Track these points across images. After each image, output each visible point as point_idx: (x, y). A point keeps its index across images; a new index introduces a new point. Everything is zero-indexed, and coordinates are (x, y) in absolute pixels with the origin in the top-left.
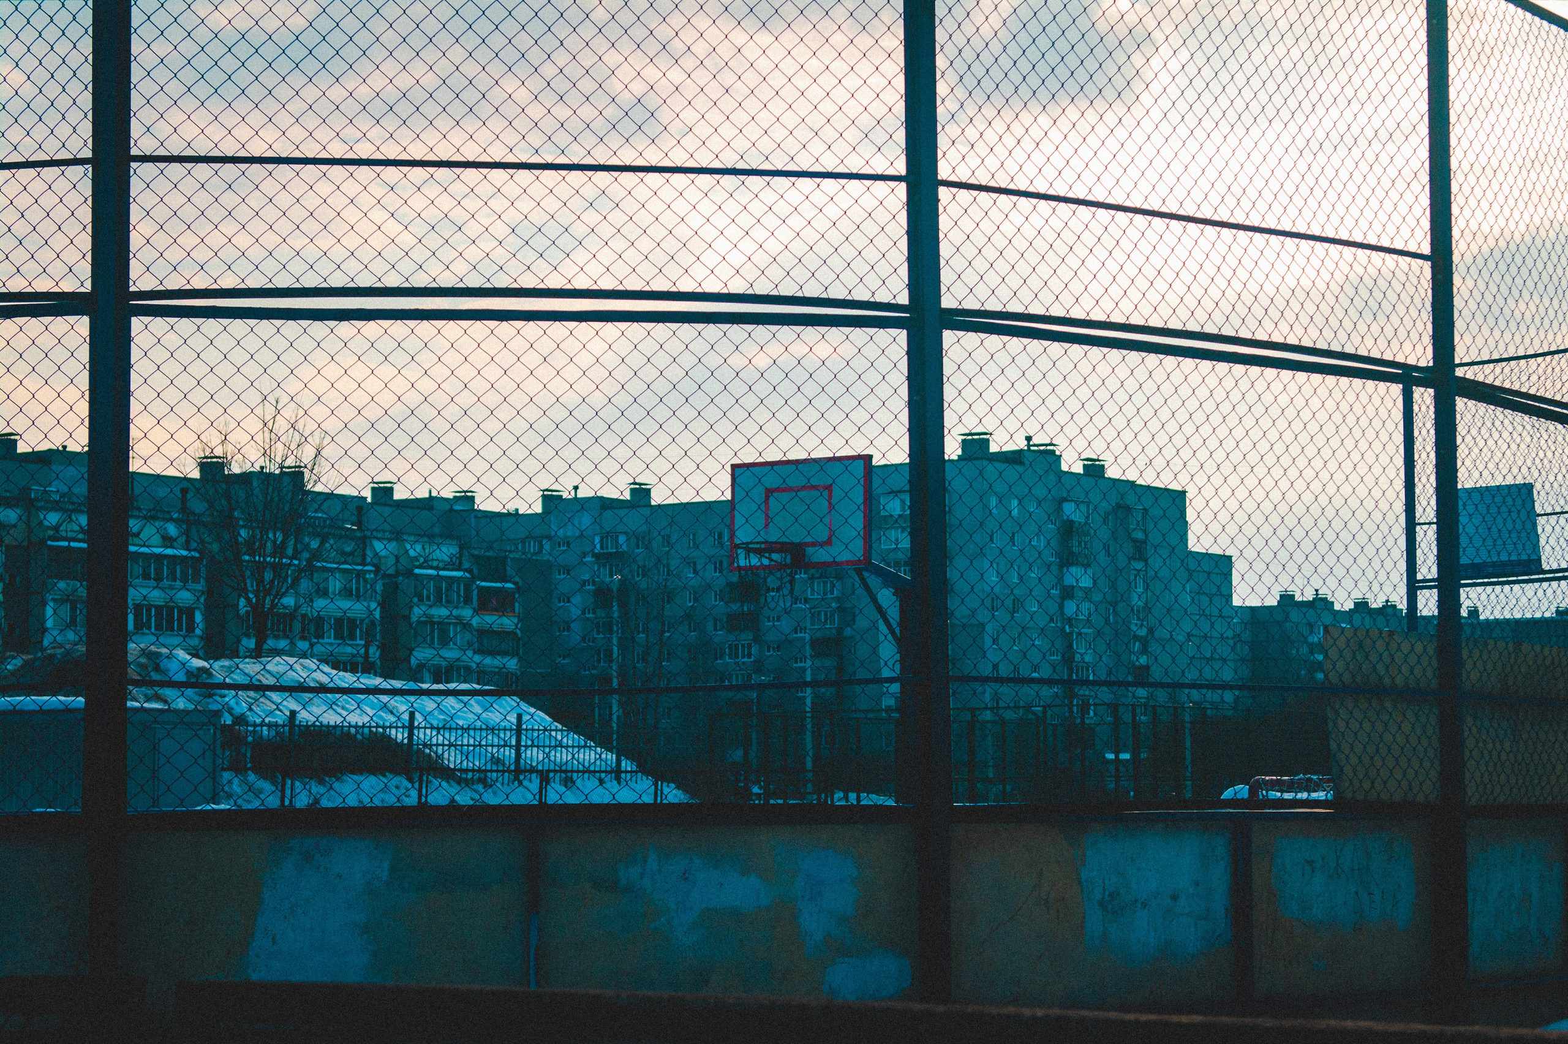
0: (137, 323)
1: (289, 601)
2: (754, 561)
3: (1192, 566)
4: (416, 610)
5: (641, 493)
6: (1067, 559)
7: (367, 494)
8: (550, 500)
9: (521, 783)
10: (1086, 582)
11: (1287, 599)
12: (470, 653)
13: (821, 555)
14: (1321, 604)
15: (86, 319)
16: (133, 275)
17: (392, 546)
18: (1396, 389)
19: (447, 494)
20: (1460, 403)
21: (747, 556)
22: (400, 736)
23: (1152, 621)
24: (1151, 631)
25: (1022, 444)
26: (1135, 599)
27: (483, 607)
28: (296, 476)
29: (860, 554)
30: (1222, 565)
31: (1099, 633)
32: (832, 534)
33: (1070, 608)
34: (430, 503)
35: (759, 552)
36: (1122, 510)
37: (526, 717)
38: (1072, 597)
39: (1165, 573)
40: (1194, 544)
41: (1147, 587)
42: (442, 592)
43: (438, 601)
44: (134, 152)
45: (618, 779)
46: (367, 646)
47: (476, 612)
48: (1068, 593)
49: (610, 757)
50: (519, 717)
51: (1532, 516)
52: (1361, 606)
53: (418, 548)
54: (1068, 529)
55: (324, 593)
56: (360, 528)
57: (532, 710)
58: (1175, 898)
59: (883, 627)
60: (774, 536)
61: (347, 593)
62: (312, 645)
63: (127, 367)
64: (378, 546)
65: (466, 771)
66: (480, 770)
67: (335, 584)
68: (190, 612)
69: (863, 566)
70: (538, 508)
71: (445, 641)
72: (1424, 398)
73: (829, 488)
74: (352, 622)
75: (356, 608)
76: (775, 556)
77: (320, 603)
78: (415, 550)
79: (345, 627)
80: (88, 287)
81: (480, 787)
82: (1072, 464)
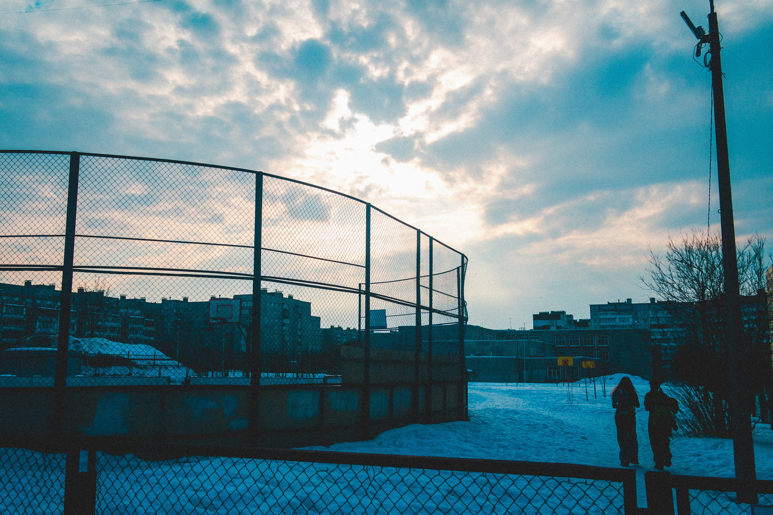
0: (74, 273)
1: (100, 323)
2: (214, 322)
3: (312, 319)
4: (130, 325)
5: (186, 299)
6: (284, 317)
7: (119, 298)
8: (164, 300)
9: (155, 368)
10: (288, 322)
11: (332, 327)
12: (143, 336)
13: (230, 321)
14: (340, 328)
15: (62, 272)
16: (74, 262)
17: (125, 310)
18: (358, 295)
19: (139, 298)
20: (371, 298)
21: (212, 320)
22: (126, 357)
23: (302, 332)
24: (302, 333)
25: (275, 291)
26: (299, 326)
27: (146, 325)
28: (101, 293)
29: (238, 321)
30: (318, 319)
31: (290, 333)
32: (232, 316)
33: (285, 328)
34: (135, 300)
35: (215, 320)
36: (297, 306)
37: (157, 353)
38: (284, 326)
39: (306, 321)
40: (312, 314)
41: (301, 323)
42: (136, 321)
43: (136, 324)
44: (76, 234)
45: (178, 368)
46: (118, 334)
47: (144, 326)
48: (284, 325)
49: (176, 362)
50: (155, 353)
51: (385, 317)
52: (348, 329)
53: (131, 311)
54: (284, 310)
55: (108, 321)
56: (117, 306)
57: (159, 351)
58: (307, 405)
59: (242, 337)
60: (219, 316)
61: (113, 321)
62: (104, 333)
63: (71, 283)
64: (121, 310)
65: (141, 365)
66: (145, 365)
67: (110, 319)
68: (74, 325)
69: (239, 323)
70: (160, 302)
71: (137, 333)
72: (363, 297)
73: (232, 306)
74: (114, 328)
75: (116, 325)
76: (219, 321)
77: (106, 323)
78: (130, 311)
79: (113, 329)
80: (63, 264)
81: (145, 369)
82: (286, 296)
